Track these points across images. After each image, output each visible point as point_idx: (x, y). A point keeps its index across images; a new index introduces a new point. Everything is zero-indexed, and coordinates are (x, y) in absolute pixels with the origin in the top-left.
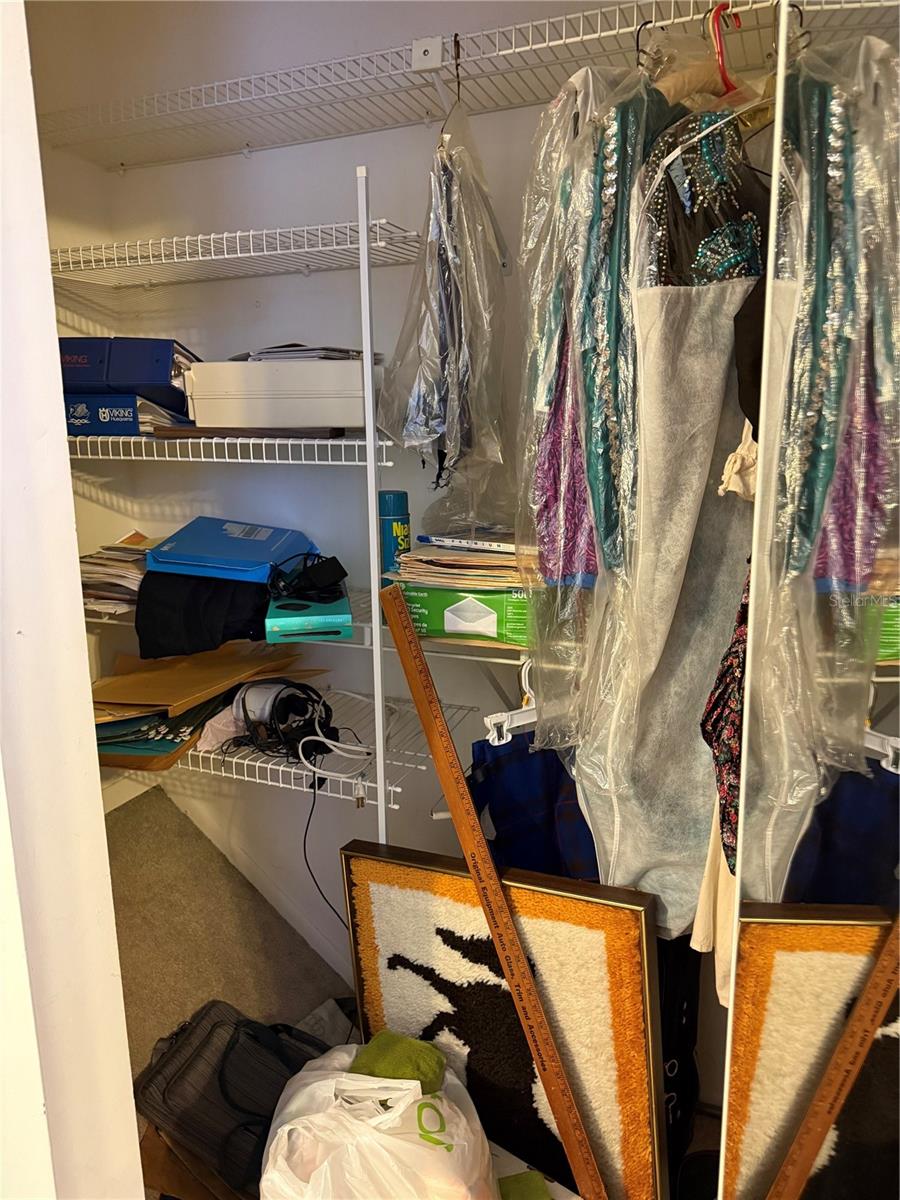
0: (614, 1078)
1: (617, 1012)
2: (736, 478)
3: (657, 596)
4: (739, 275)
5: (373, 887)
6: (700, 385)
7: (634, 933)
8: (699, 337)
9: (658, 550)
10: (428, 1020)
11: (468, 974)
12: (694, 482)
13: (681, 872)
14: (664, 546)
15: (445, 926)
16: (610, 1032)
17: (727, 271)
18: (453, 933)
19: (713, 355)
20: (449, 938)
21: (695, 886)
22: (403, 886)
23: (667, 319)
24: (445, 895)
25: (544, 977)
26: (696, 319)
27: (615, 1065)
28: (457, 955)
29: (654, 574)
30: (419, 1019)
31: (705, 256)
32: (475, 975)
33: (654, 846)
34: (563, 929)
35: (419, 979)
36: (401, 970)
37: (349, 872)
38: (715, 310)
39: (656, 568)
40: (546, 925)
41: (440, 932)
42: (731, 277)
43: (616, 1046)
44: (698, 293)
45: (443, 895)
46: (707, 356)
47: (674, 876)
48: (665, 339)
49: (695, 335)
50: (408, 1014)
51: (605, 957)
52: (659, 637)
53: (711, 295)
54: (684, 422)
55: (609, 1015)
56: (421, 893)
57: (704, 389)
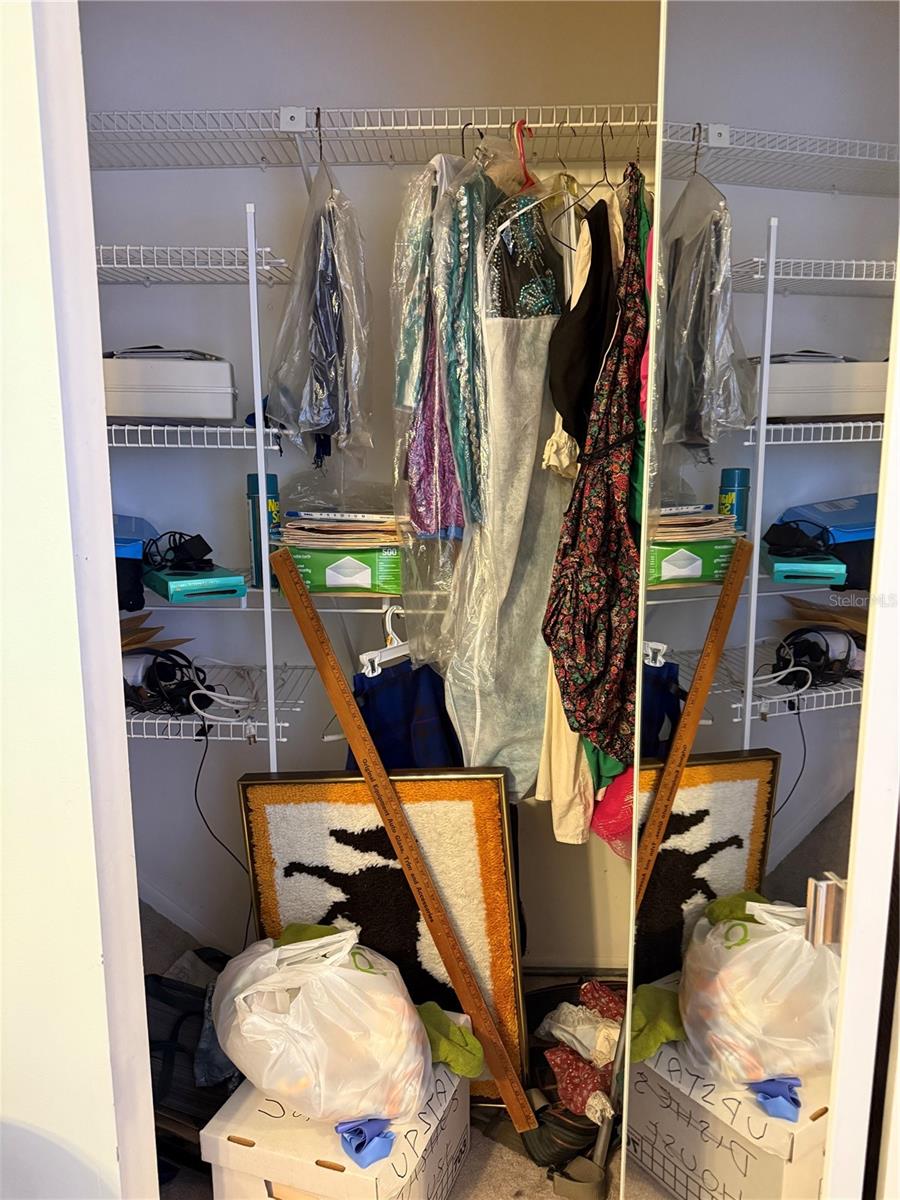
0: (484, 916)
1: (484, 862)
2: (553, 456)
3: (505, 542)
4: (548, 313)
5: (269, 809)
6: (528, 389)
7: (495, 797)
8: (526, 356)
9: (504, 509)
10: (322, 913)
11: (359, 863)
12: (528, 460)
13: (526, 746)
14: (508, 505)
15: (338, 826)
16: (480, 880)
17: (540, 310)
18: (345, 831)
19: (536, 368)
20: (342, 836)
21: (536, 755)
22: (299, 802)
23: (507, 340)
24: (338, 801)
25: (425, 849)
26: (523, 343)
27: (484, 906)
28: (349, 849)
29: (502, 526)
30: (314, 913)
31: (525, 297)
32: (366, 862)
33: (507, 728)
34: (439, 806)
35: (314, 880)
36: (296, 875)
37: (246, 799)
38: (535, 337)
39: (504, 521)
40: (427, 806)
41: (333, 833)
42: (543, 314)
43: (485, 890)
44: (524, 324)
45: (336, 801)
46: (532, 369)
47: (520, 750)
48: (507, 356)
49: (523, 355)
50: (303, 913)
51: (474, 820)
52: (508, 571)
53: (532, 325)
54: (519, 415)
55: (479, 866)
56: (316, 804)
57: (531, 393)
